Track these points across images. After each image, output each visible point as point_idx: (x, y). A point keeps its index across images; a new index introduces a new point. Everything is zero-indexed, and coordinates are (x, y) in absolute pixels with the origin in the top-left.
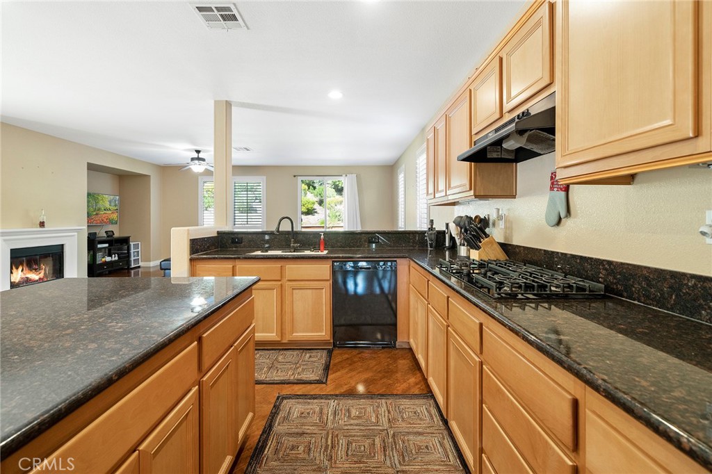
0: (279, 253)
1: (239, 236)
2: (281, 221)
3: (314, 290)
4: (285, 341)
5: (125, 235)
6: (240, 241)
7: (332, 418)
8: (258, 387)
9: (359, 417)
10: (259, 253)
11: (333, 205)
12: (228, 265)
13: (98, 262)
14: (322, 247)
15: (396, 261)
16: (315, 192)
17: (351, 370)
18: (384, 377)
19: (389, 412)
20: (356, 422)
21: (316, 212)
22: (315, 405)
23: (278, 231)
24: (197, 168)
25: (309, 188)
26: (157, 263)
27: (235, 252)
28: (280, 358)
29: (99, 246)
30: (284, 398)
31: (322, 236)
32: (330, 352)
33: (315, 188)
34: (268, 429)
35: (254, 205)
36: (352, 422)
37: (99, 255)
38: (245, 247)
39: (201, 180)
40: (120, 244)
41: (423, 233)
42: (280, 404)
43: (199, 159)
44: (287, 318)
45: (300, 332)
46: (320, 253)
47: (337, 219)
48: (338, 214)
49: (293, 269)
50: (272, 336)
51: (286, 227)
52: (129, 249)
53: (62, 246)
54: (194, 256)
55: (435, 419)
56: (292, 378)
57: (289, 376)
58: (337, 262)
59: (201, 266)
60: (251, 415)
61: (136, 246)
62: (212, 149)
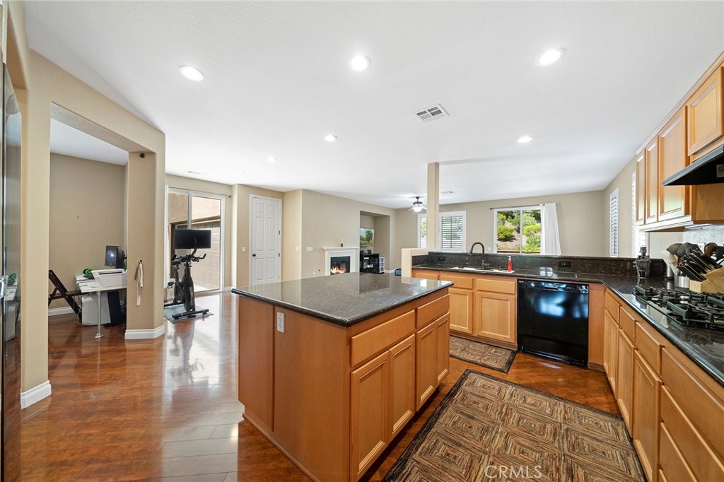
0: (473, 269)
1: (444, 256)
2: (474, 245)
3: (500, 301)
4: (475, 335)
5: (377, 253)
6: (444, 259)
7: (509, 397)
8: (451, 359)
9: (533, 405)
10: (457, 268)
11: (532, 232)
12: (435, 274)
13: (364, 268)
14: (509, 267)
15: (588, 285)
16: (514, 220)
17: (533, 371)
18: (567, 386)
19: (566, 412)
20: (530, 407)
21: (514, 239)
22: (496, 384)
23: (471, 253)
24: (417, 209)
25: (507, 218)
26: (393, 271)
27: (440, 267)
28: (471, 346)
29: (365, 258)
30: (471, 372)
31: (510, 259)
32: (514, 354)
33: (513, 217)
34: (458, 386)
35: (458, 233)
36: (526, 406)
37: (365, 263)
38: (447, 263)
39: (419, 215)
40: (374, 258)
41: (631, 260)
42: (468, 374)
43: (418, 203)
44: (477, 318)
45: (488, 331)
46: (507, 272)
47: (537, 245)
48: (538, 240)
49: (482, 282)
50: (465, 329)
51: (478, 250)
52: (378, 261)
53: (349, 257)
54: (414, 267)
55: (621, 437)
56: (479, 361)
57: (477, 359)
58: (522, 280)
59: (418, 273)
60: (446, 370)
61: (382, 260)
62: (426, 195)
